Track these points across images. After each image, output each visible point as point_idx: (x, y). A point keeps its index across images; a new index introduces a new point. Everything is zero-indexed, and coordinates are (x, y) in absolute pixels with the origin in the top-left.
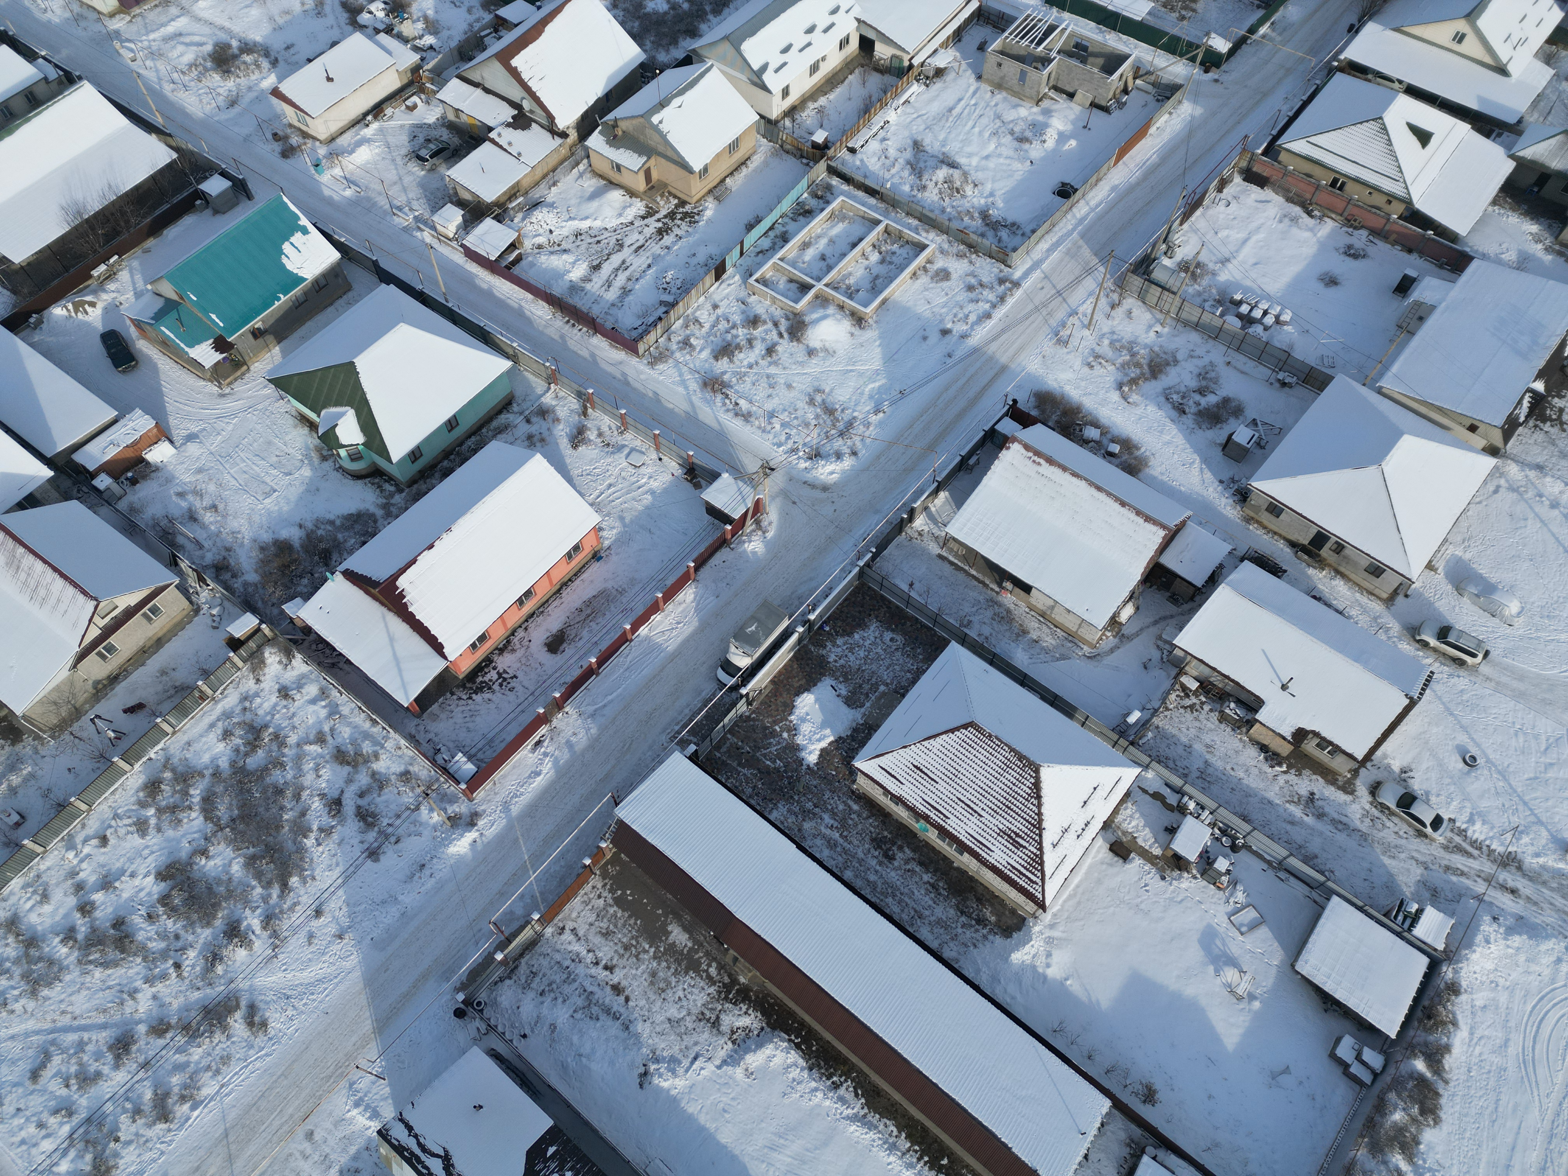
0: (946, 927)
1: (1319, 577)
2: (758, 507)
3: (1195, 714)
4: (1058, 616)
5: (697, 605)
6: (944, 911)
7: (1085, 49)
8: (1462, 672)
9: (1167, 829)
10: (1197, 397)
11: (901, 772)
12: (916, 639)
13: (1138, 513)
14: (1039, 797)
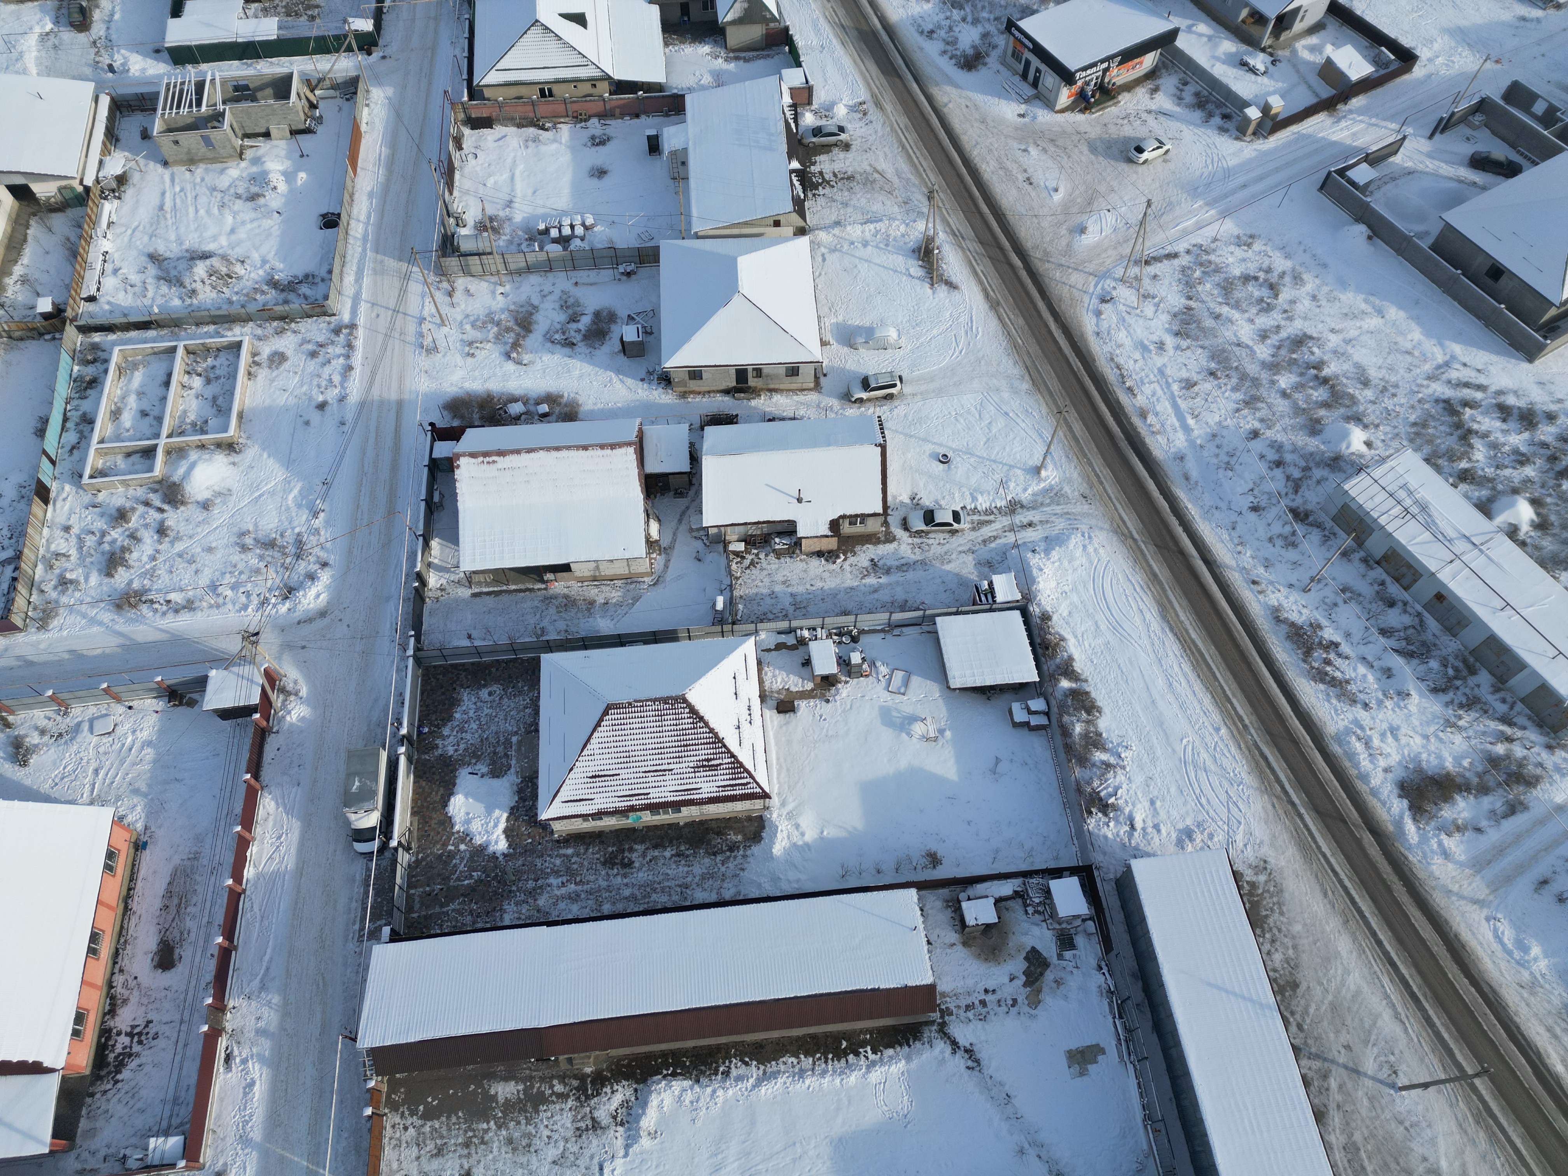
0: (712, 876)
1: (761, 403)
2: (271, 677)
3: (758, 566)
4: (607, 571)
5: (285, 808)
6: (701, 864)
7: (246, 88)
8: (896, 403)
9: (803, 665)
10: (574, 326)
11: (583, 791)
12: (510, 677)
13: (602, 447)
14: (701, 719)
